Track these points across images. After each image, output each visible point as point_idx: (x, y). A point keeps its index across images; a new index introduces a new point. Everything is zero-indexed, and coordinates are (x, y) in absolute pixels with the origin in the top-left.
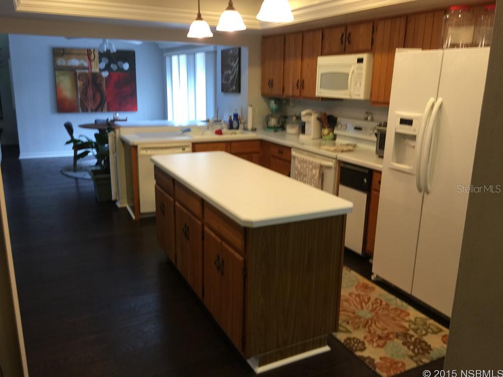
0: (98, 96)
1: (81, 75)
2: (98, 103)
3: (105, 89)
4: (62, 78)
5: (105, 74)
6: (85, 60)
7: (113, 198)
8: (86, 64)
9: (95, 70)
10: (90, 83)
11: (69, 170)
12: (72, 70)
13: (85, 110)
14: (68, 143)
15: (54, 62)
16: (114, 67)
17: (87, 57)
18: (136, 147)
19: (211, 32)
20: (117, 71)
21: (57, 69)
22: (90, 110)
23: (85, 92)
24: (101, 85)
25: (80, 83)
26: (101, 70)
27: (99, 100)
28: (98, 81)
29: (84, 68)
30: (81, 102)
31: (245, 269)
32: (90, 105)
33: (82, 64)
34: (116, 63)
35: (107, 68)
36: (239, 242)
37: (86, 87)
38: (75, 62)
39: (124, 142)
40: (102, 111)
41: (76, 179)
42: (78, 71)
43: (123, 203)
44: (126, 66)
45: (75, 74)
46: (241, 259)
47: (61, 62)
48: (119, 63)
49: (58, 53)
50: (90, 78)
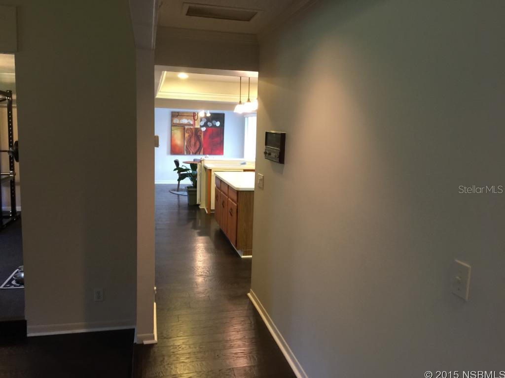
0: (198, 143)
1: (188, 129)
2: (197, 148)
3: (203, 139)
4: (176, 131)
5: (204, 129)
6: (191, 120)
7: (198, 203)
8: (192, 122)
9: (197, 126)
10: (194, 135)
11: (174, 190)
12: (182, 126)
13: (188, 153)
14: (175, 170)
15: (172, 121)
16: (210, 124)
17: (193, 117)
18: (211, 170)
19: (243, 112)
20: (211, 127)
21: (173, 125)
22: (191, 153)
23: (189, 141)
24: (200, 136)
25: (187, 135)
26: (201, 126)
27: (198, 146)
28: (199, 134)
29: (190, 125)
30: (186, 147)
31: (237, 210)
32: (192, 150)
33: (189, 123)
34: (211, 122)
35: (205, 125)
36: (235, 198)
37: (190, 137)
38: (184, 121)
39: (205, 168)
40: (199, 154)
41: (178, 195)
42: (186, 127)
43: (203, 206)
44: (218, 124)
45: (184, 129)
46: (236, 205)
47: (176, 121)
48: (214, 122)
49: (174, 115)
50: (194, 131)
